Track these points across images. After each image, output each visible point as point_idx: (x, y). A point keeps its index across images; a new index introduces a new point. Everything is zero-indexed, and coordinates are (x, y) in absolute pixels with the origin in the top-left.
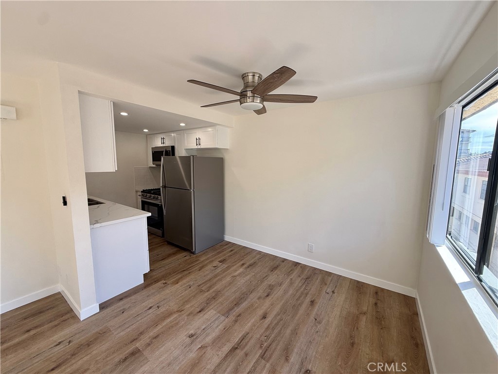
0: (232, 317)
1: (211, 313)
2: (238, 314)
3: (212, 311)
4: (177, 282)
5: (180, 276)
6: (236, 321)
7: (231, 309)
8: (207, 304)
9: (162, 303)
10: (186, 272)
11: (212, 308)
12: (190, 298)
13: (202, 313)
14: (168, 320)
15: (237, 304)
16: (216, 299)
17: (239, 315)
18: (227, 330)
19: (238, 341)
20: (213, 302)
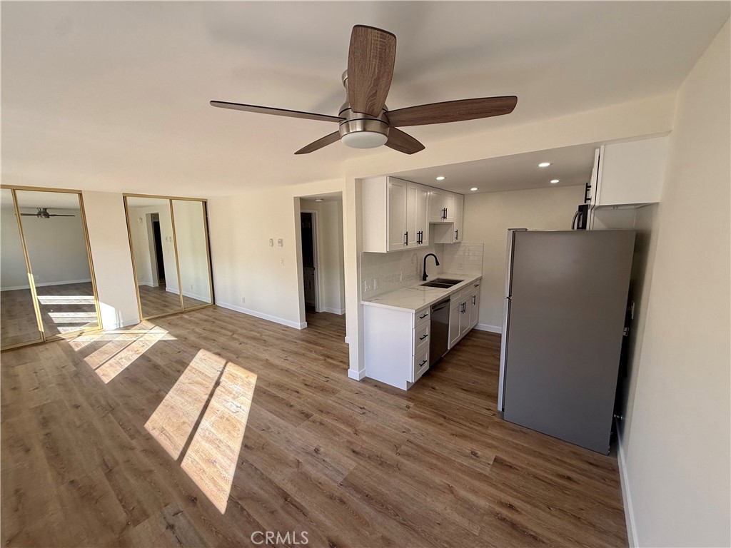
0: (339, 492)
1: (349, 464)
2: (345, 500)
3: (354, 464)
4: (412, 416)
5: (429, 416)
6: (331, 497)
7: (357, 489)
8: (369, 457)
9: (371, 415)
10: (441, 420)
11: (359, 464)
12: (378, 436)
13: (352, 455)
14: (342, 427)
15: (368, 498)
16: (380, 467)
17: (342, 501)
18: (317, 486)
19: (295, 501)
20: (373, 464)
